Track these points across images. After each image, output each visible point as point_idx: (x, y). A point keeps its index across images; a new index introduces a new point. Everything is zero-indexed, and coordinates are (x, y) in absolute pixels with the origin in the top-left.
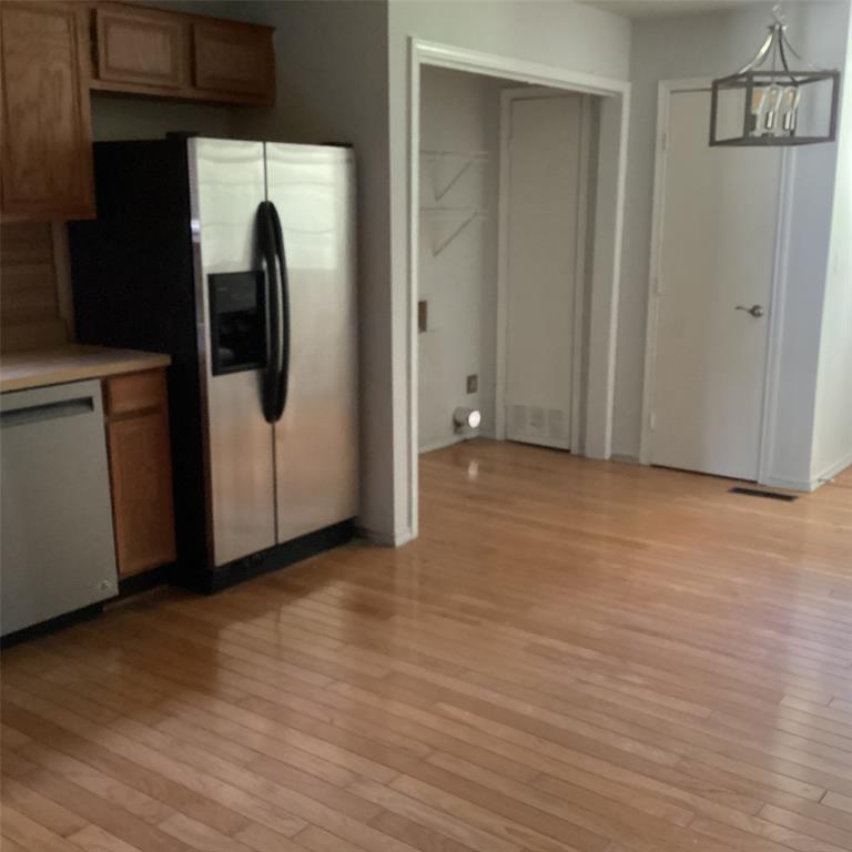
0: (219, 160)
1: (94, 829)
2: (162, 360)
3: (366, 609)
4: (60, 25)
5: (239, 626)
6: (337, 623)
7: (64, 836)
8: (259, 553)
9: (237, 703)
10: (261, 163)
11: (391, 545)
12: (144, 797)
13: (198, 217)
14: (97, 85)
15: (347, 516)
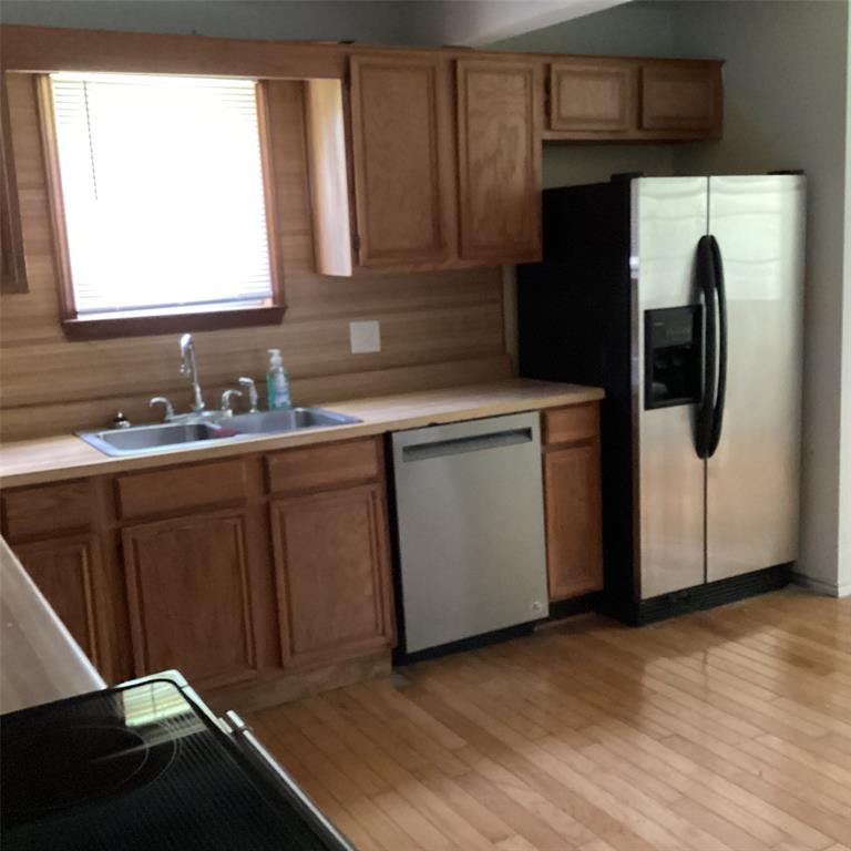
0: (661, 197)
1: (520, 840)
2: (597, 394)
3: (803, 662)
4: (518, 83)
5: (664, 662)
6: (772, 674)
7: (493, 841)
8: (687, 590)
9: (661, 739)
10: (704, 195)
11: (834, 595)
12: (567, 818)
13: (637, 254)
14: (548, 136)
15: (784, 560)
